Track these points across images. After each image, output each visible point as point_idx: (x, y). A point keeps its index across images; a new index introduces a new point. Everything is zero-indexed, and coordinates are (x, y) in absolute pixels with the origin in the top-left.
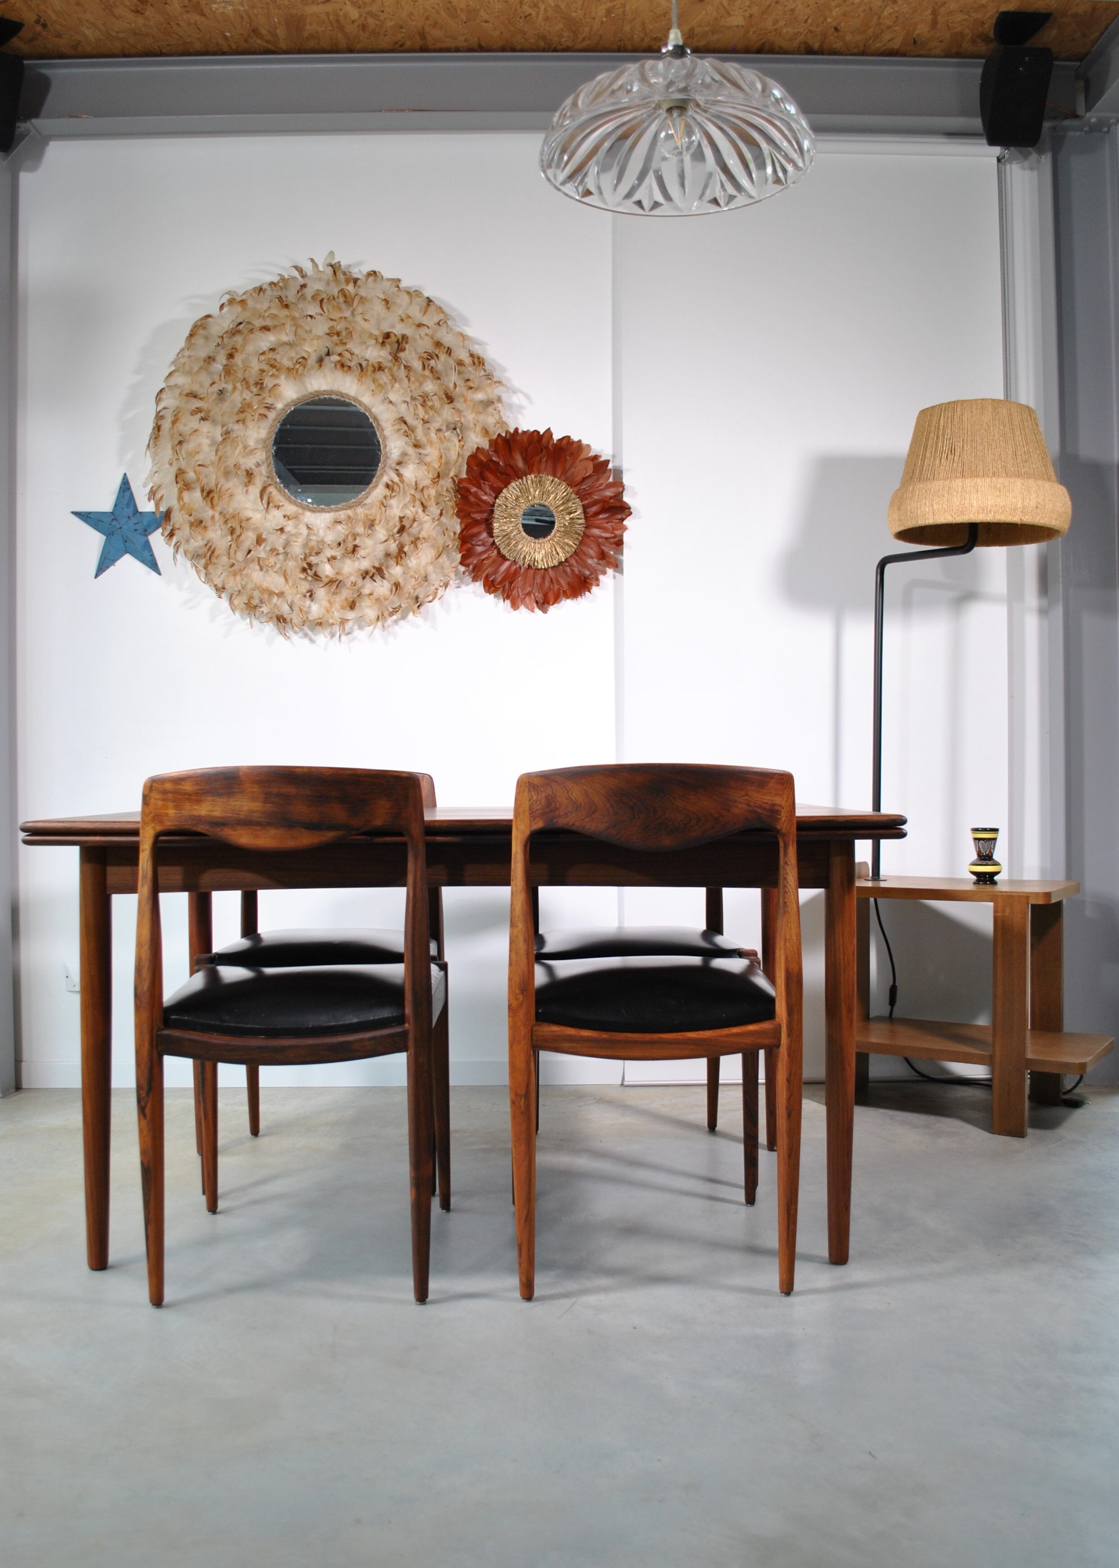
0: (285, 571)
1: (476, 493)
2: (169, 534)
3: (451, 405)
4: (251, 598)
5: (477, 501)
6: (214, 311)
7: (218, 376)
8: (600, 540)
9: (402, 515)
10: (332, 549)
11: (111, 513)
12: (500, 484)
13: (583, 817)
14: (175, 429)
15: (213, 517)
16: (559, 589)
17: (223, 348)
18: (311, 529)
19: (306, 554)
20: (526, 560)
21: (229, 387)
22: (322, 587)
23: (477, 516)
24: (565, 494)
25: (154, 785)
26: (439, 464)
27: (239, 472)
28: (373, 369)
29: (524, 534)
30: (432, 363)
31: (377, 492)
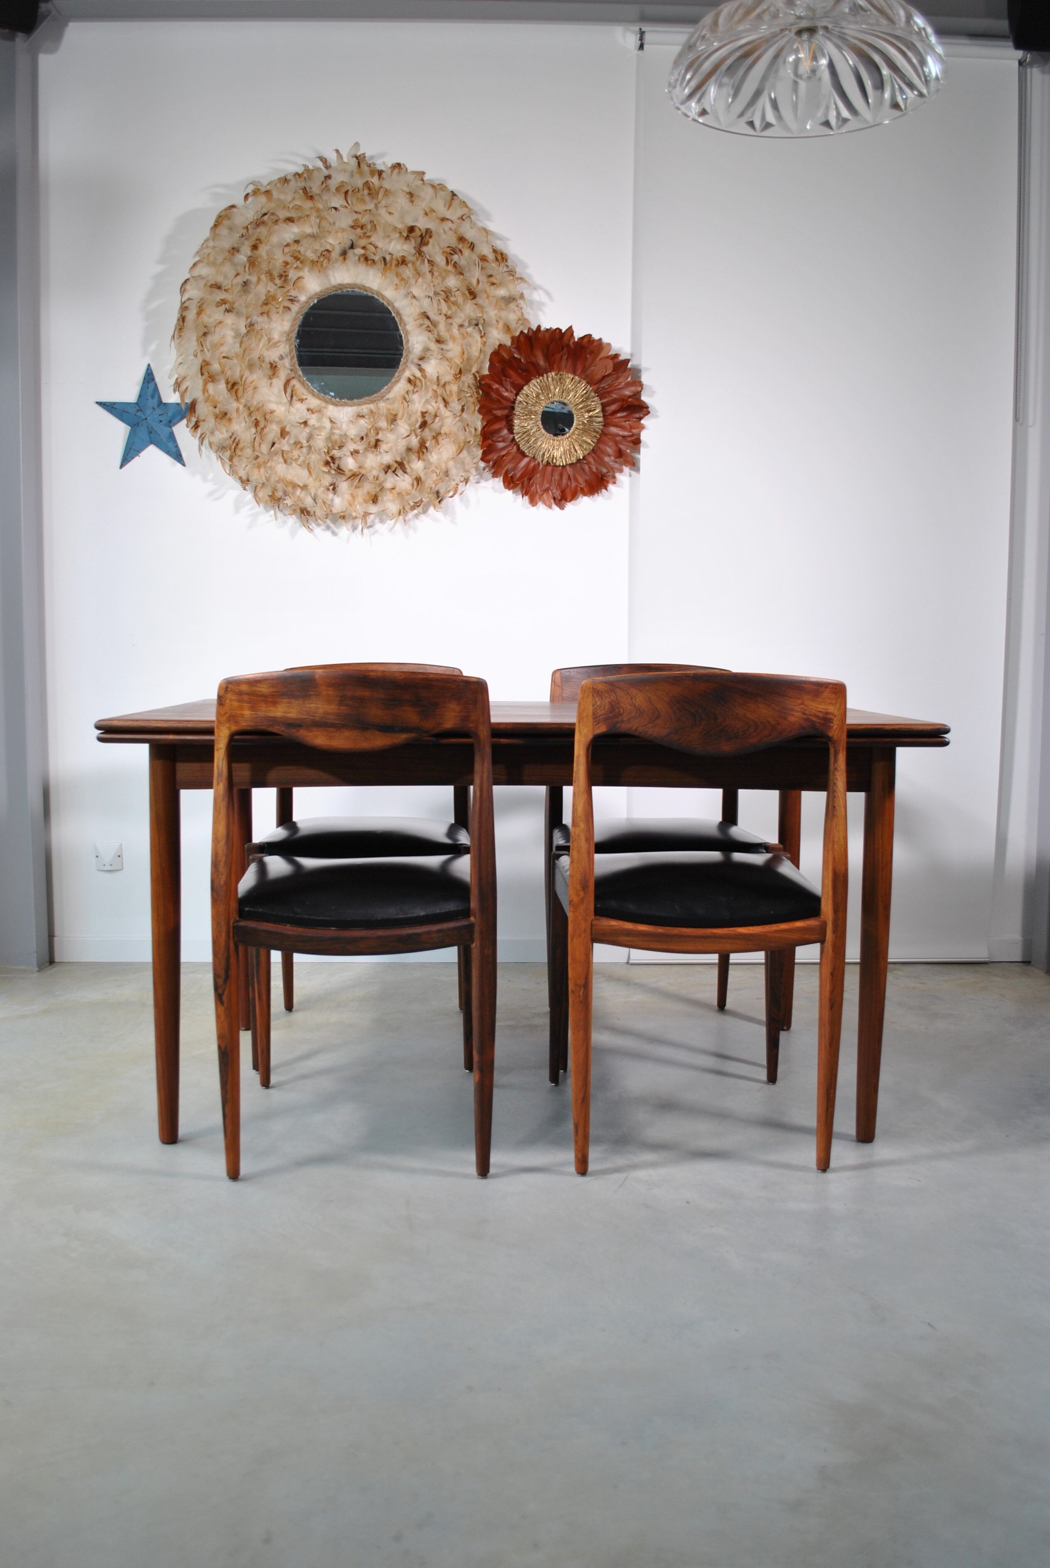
0: (309, 464)
1: (497, 389)
2: (194, 426)
3: (474, 301)
4: (275, 490)
5: (498, 397)
6: (239, 201)
7: (243, 268)
8: (618, 438)
9: (424, 411)
10: (355, 443)
11: (136, 403)
12: (520, 381)
13: (645, 723)
14: (200, 320)
15: (238, 410)
16: (577, 486)
17: (246, 239)
18: (334, 423)
19: (329, 448)
20: (545, 457)
21: (254, 279)
22: (345, 481)
23: (499, 413)
24: (585, 392)
25: (230, 686)
26: (461, 361)
27: (263, 365)
28: (397, 262)
29: (543, 431)
30: (456, 258)
31: (400, 387)
